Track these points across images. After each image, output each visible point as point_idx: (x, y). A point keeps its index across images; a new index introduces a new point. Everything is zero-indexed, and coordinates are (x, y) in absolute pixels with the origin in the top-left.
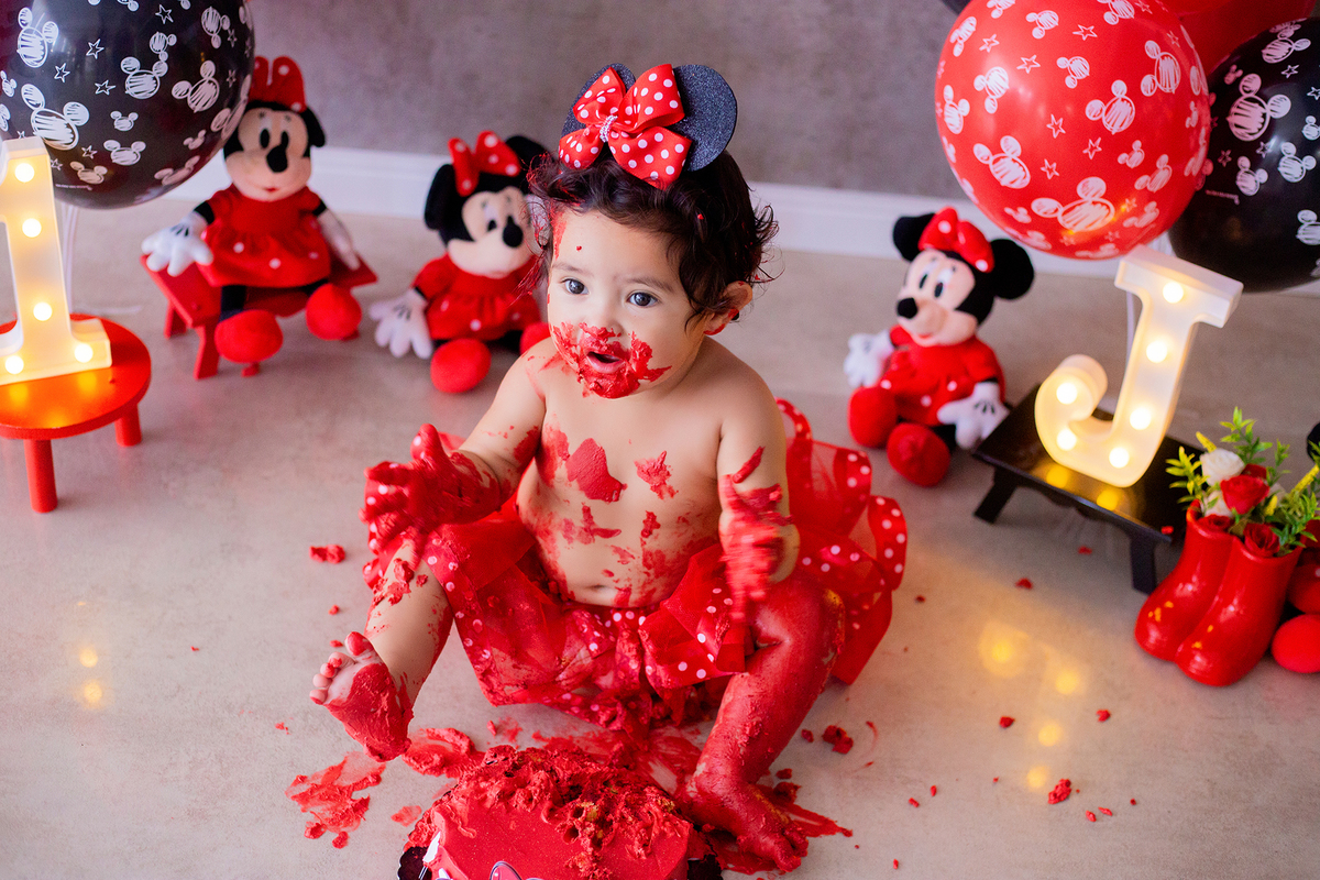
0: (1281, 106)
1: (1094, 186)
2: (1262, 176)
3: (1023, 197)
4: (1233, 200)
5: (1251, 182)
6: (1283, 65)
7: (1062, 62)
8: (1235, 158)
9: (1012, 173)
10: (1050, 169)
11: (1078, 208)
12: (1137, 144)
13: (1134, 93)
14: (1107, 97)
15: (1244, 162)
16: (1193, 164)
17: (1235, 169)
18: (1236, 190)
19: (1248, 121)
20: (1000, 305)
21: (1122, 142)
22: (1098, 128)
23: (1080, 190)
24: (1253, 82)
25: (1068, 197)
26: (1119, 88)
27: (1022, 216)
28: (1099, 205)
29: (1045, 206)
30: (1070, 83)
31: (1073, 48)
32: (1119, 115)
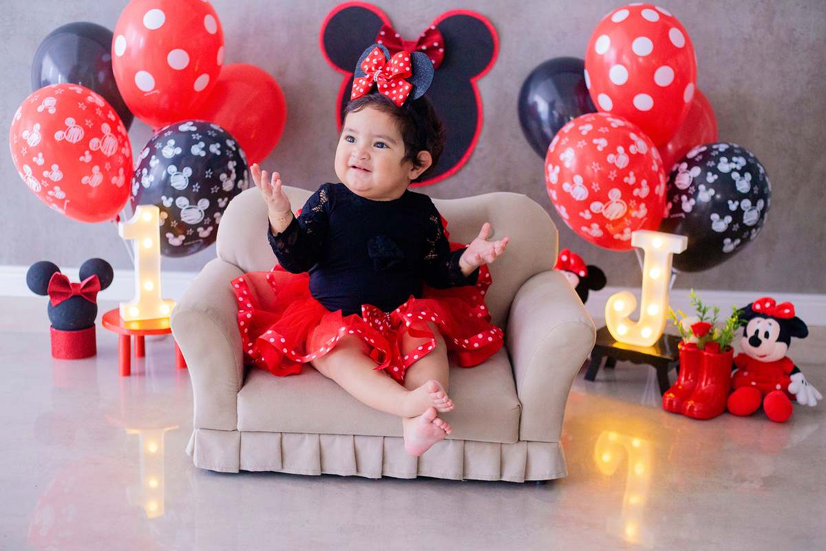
0: (696, 171)
1: (615, 194)
2: (693, 202)
3: (586, 204)
4: (681, 217)
5: (687, 206)
6: (696, 157)
7: (595, 141)
8: (680, 197)
9: (580, 193)
10: (596, 187)
11: (610, 206)
12: (631, 174)
13: (627, 151)
14: (616, 153)
15: (684, 198)
16: (660, 189)
17: (680, 202)
18: (682, 211)
19: (684, 181)
20: (592, 294)
21: (624, 173)
22: (614, 166)
23: (610, 195)
24: (685, 166)
25: (605, 200)
26: (620, 149)
27: (587, 215)
28: (619, 204)
29: (596, 206)
30: (600, 149)
31: (599, 136)
32: (622, 161)
